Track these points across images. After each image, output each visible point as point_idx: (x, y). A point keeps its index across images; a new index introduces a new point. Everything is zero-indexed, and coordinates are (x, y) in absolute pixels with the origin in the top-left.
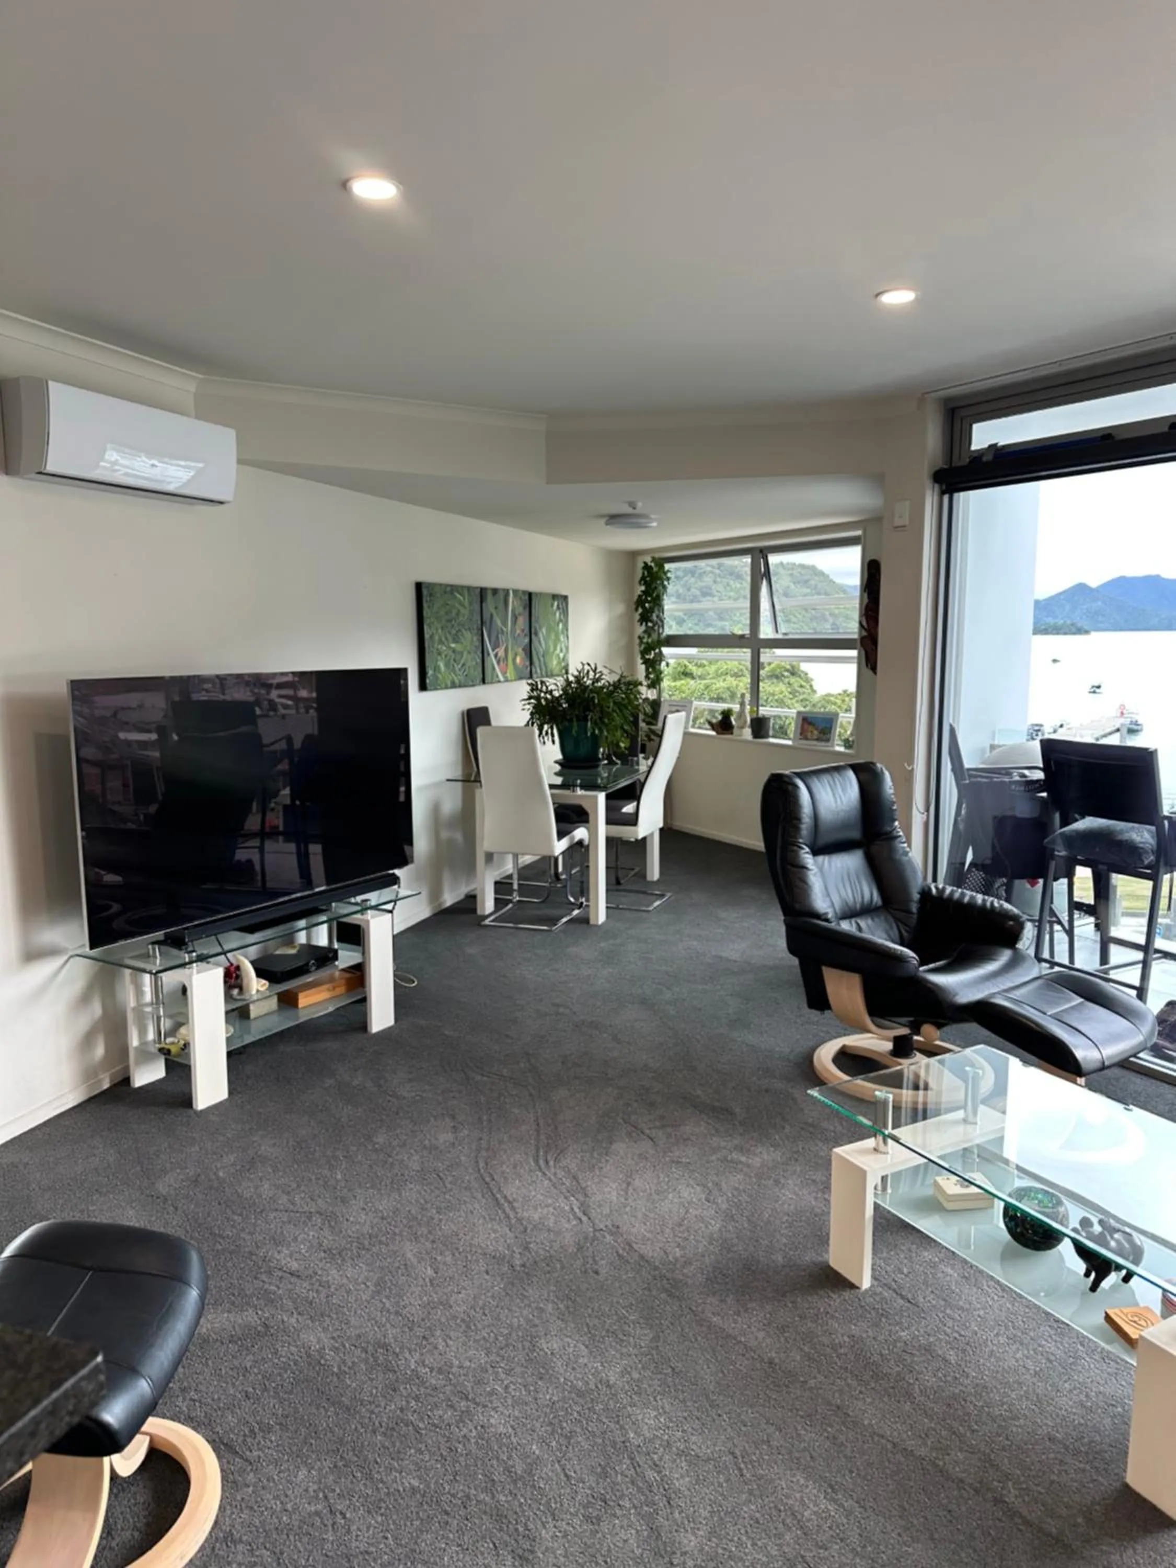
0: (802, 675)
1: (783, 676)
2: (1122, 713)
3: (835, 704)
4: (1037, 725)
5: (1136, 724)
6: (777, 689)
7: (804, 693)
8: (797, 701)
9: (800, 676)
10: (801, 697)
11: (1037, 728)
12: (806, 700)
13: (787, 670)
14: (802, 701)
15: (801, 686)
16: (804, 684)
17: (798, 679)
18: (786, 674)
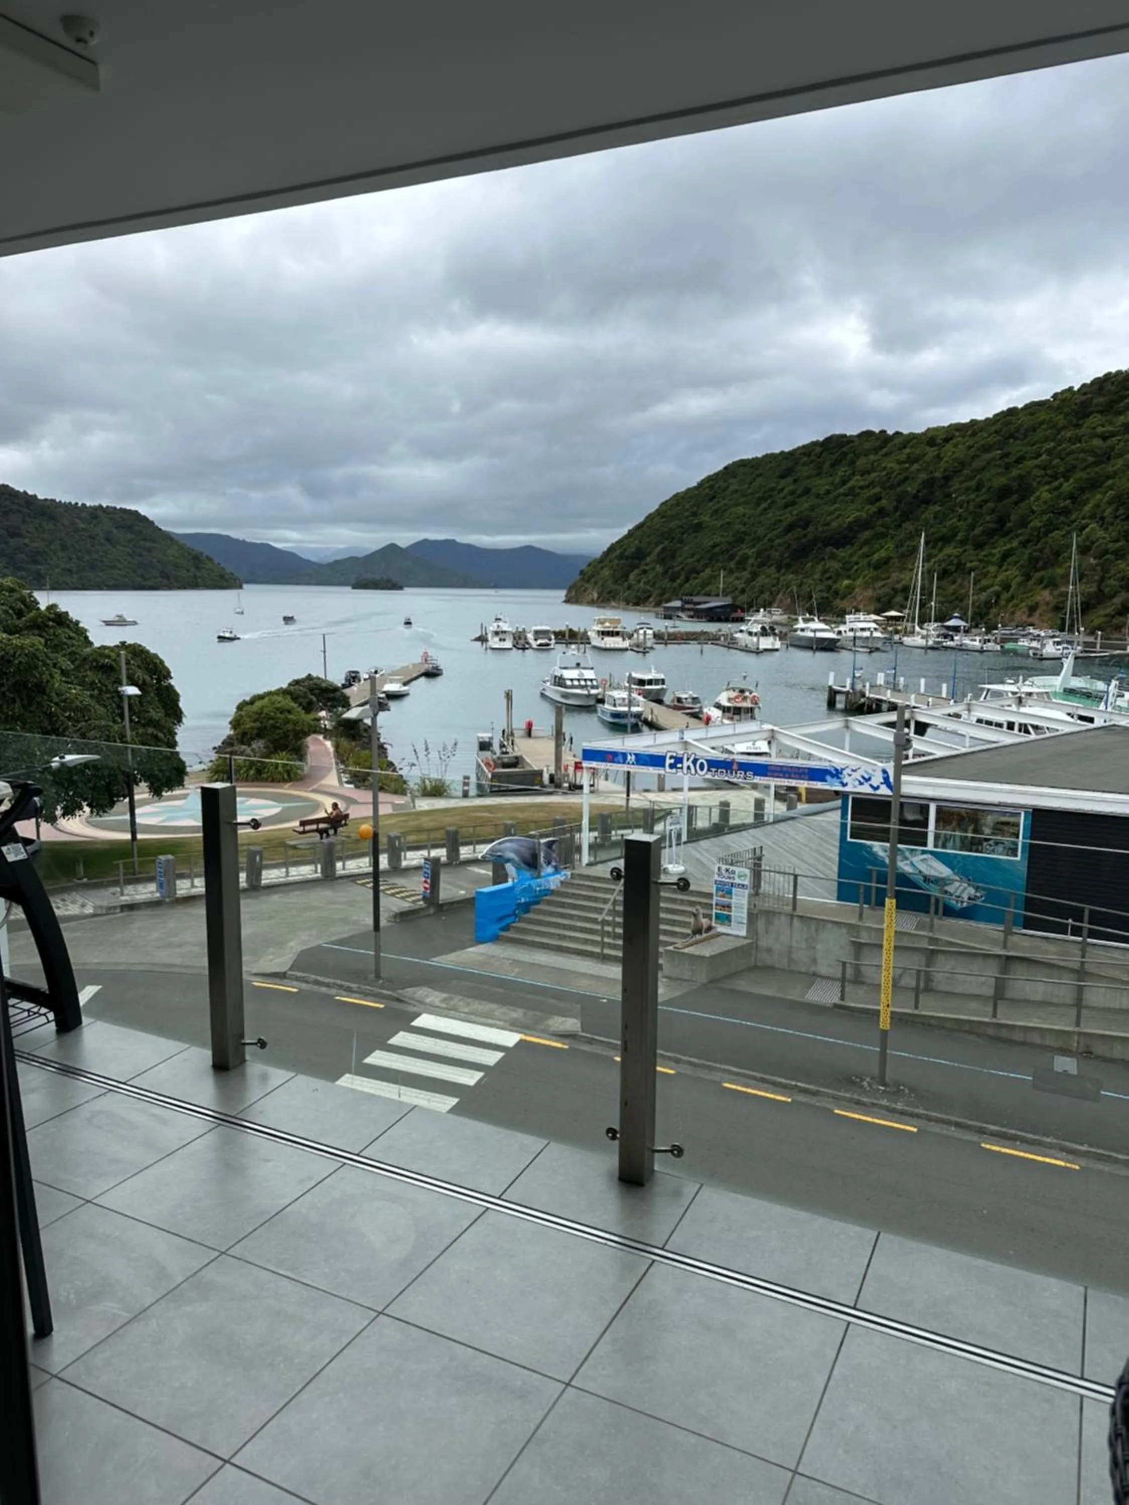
0: (72, 625)
1: (47, 626)
2: (426, 660)
3: (109, 657)
4: (353, 672)
5: (437, 668)
6: (28, 641)
7: (73, 645)
8: (64, 656)
9: (68, 626)
10: (69, 650)
11: (353, 675)
12: (75, 653)
13: (52, 620)
14: (70, 654)
15: (70, 638)
16: (72, 634)
17: (67, 630)
18: (51, 623)
